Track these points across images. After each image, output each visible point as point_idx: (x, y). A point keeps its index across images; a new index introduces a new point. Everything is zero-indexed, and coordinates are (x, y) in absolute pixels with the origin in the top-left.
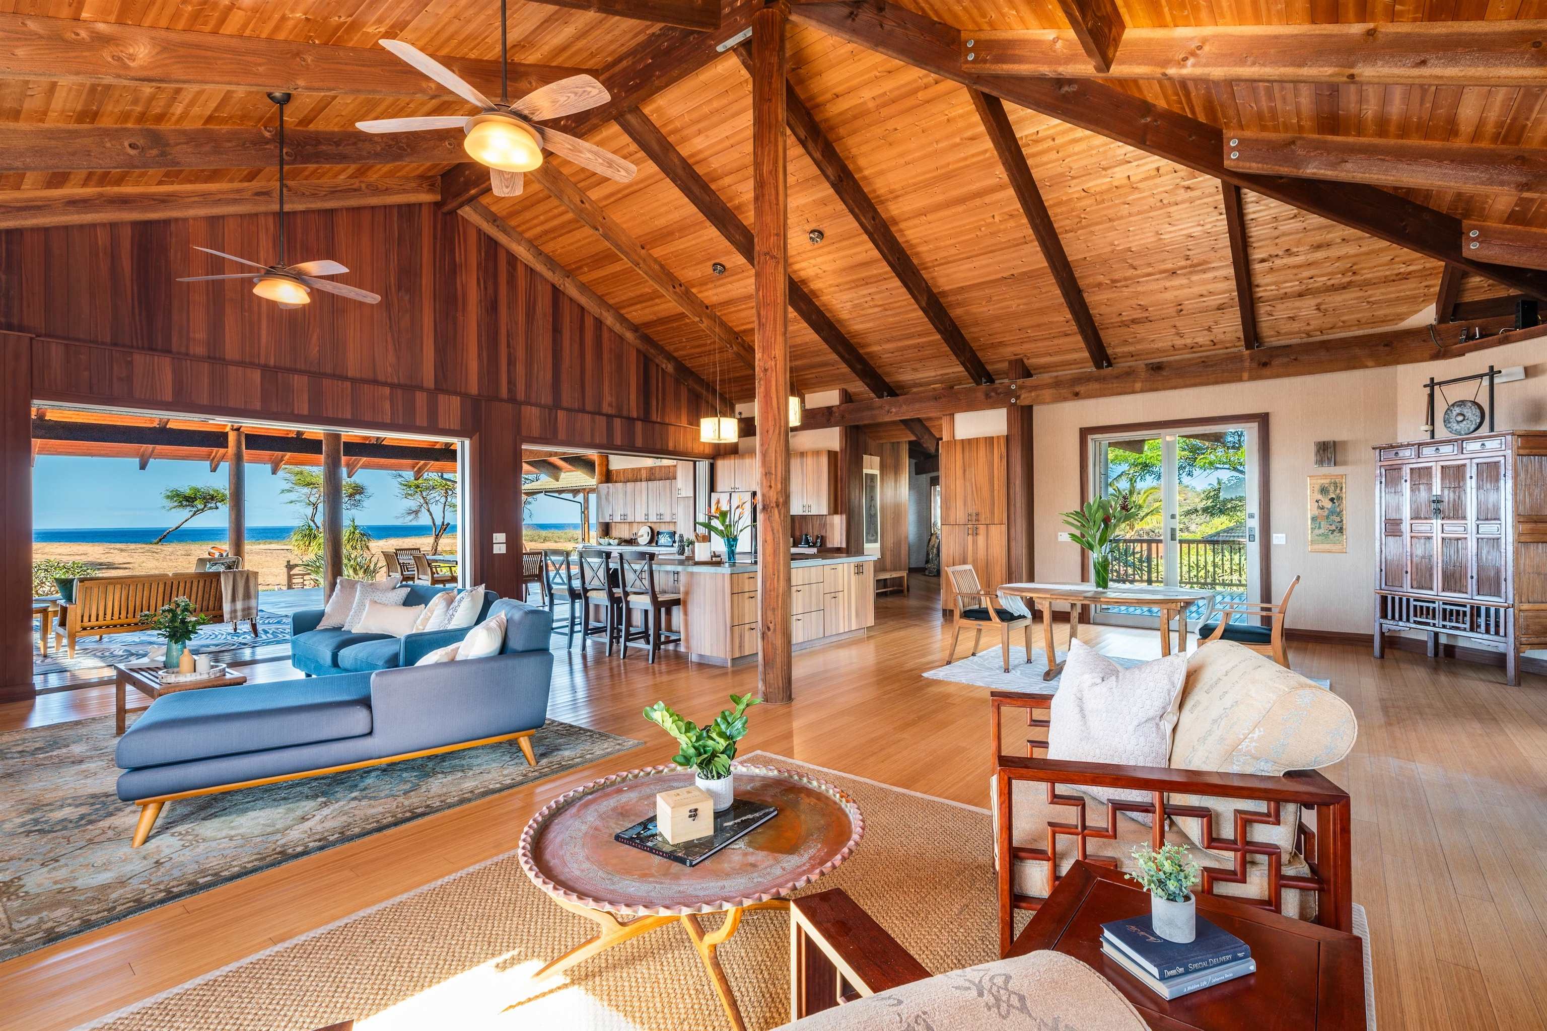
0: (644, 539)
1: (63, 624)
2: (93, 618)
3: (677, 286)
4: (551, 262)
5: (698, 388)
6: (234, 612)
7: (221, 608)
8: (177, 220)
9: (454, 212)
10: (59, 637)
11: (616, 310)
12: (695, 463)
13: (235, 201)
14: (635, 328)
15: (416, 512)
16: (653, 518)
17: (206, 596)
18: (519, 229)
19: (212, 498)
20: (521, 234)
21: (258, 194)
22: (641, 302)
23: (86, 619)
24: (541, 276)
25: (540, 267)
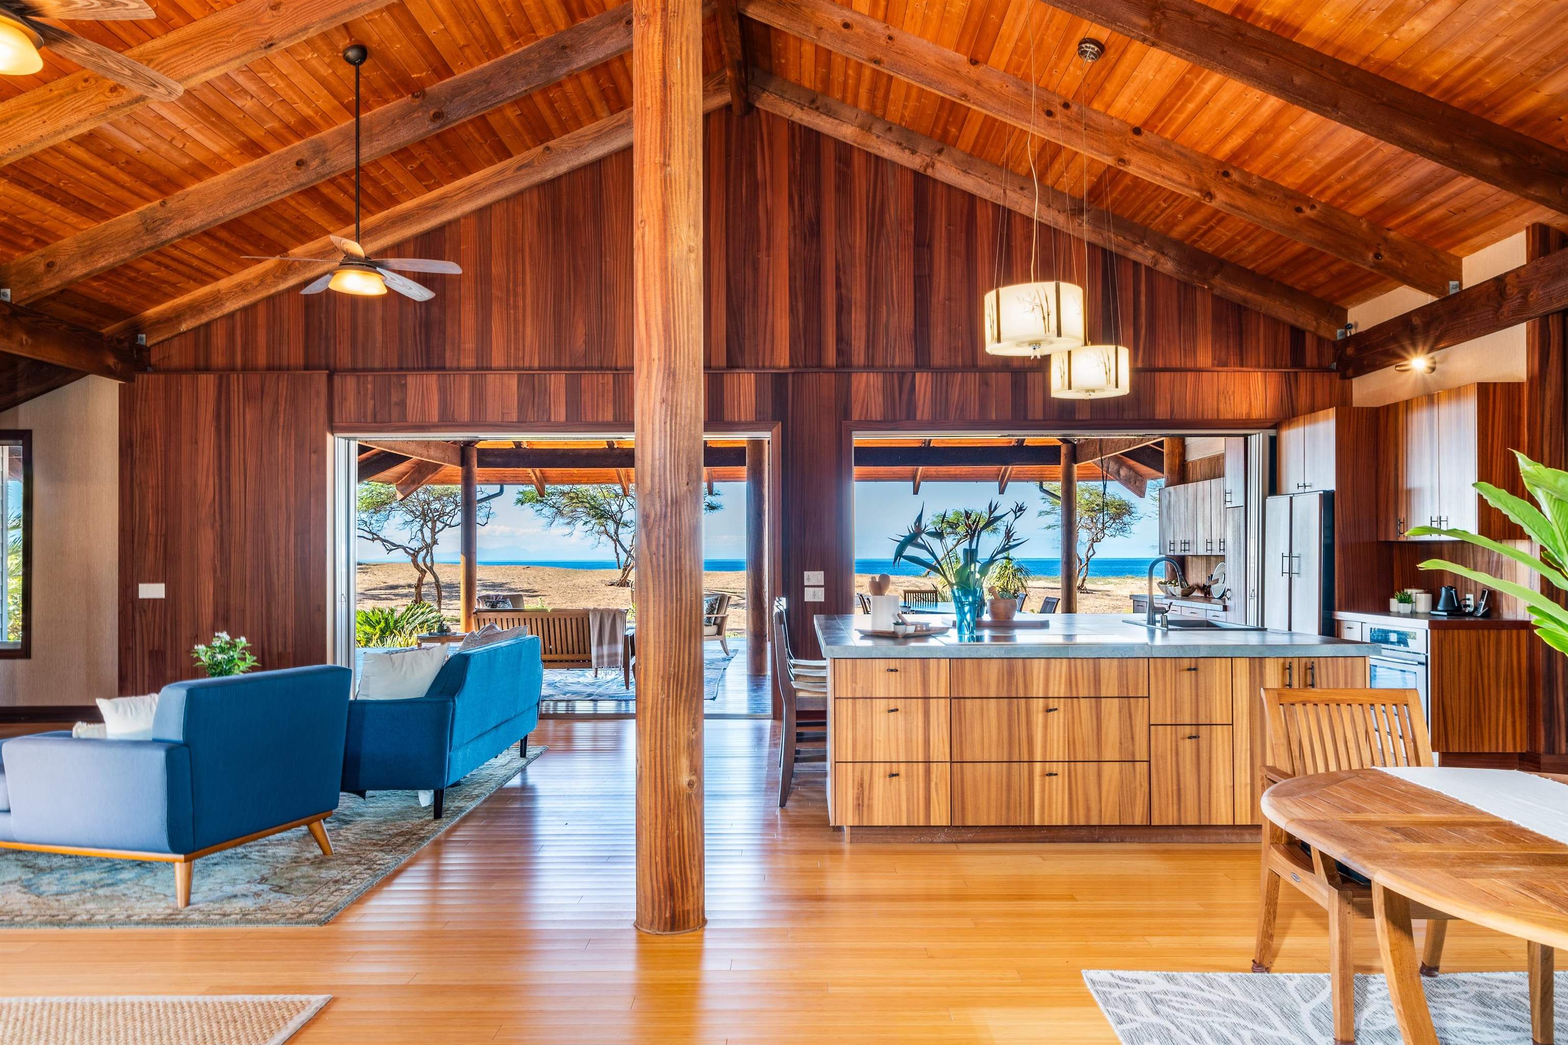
3: (1057, 110)
4: (908, 136)
6: (600, 657)
7: (590, 651)
8: (451, 223)
9: (752, 109)
12: (1246, 437)
18: (848, 101)
20: (854, 107)
21: (519, 168)
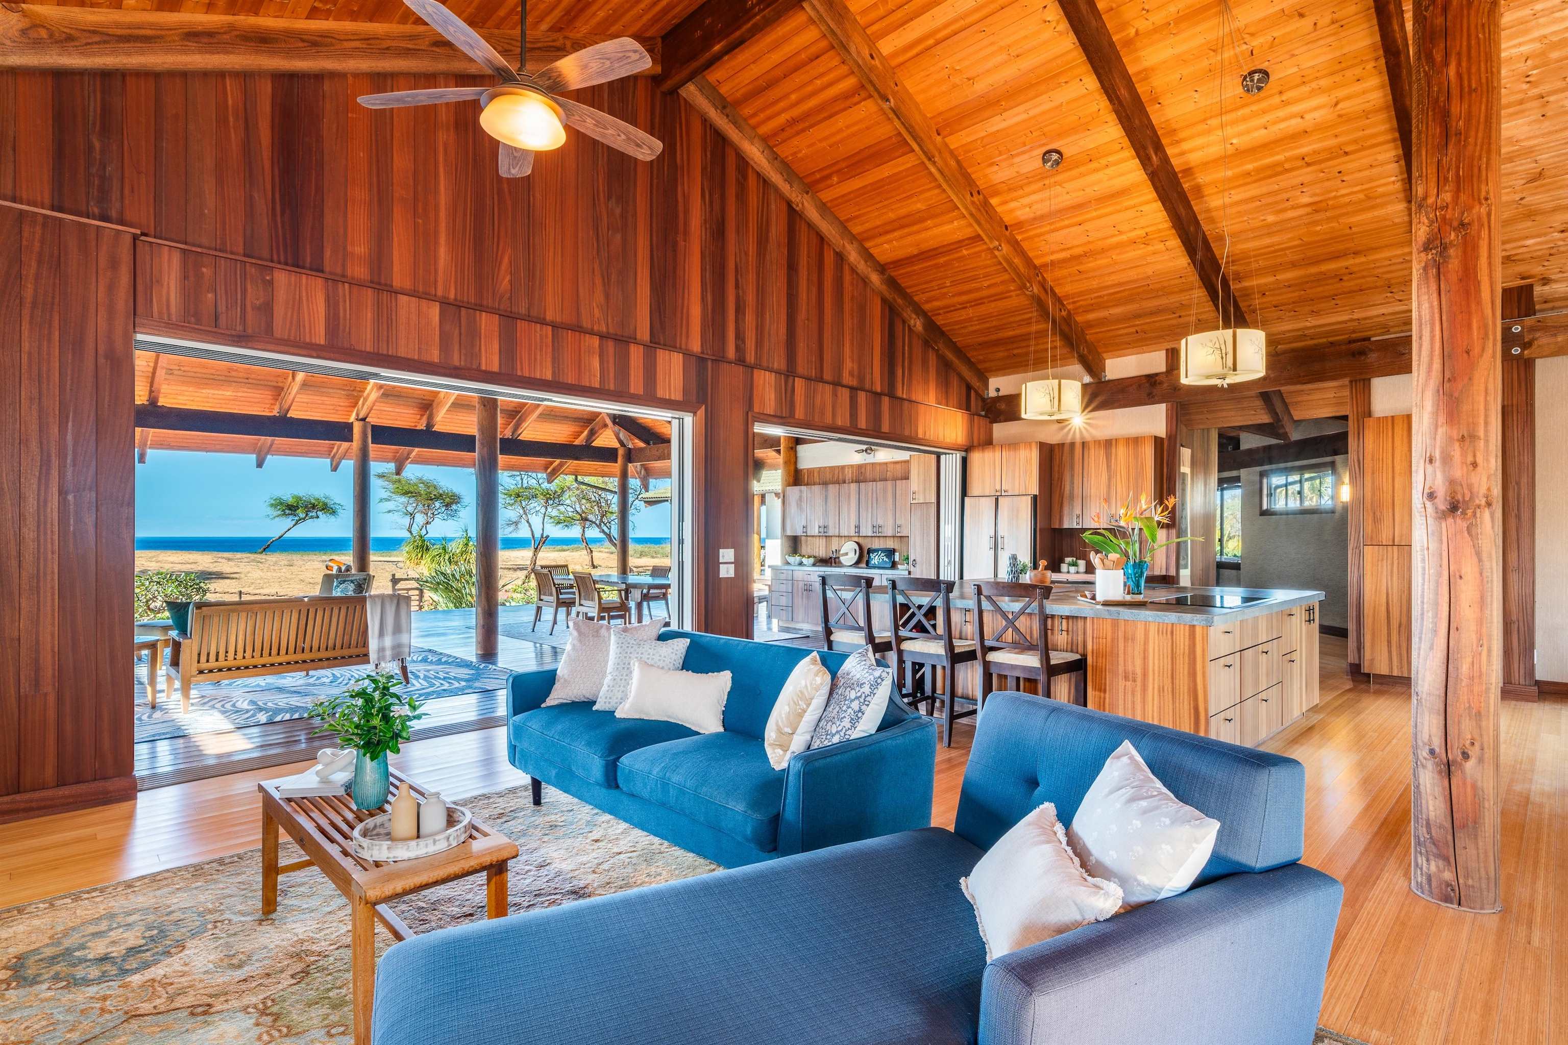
0: (851, 558)
1: (175, 663)
2: (212, 657)
3: (975, 194)
4: (787, 168)
5: (950, 355)
6: (381, 650)
7: (365, 644)
8: (333, 75)
9: (674, 92)
10: (169, 679)
11: (860, 241)
12: (939, 454)
13: (407, 53)
14: (882, 268)
15: (516, 523)
16: (866, 531)
17: (348, 629)
18: (753, 122)
19: (314, 507)
20: (754, 128)
22: (902, 227)
23: (203, 658)
24: (777, 190)
25: (776, 178)
